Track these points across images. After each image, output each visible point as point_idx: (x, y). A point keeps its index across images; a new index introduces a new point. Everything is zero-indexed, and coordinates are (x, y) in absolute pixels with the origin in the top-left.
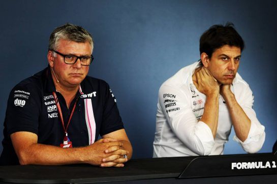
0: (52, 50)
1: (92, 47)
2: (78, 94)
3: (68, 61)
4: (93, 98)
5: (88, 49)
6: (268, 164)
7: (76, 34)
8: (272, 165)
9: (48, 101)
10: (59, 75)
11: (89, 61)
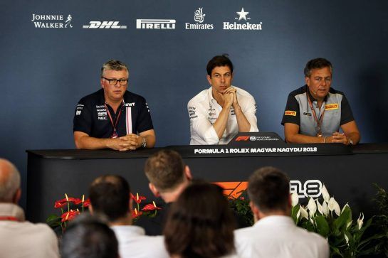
0: (102, 77)
1: (127, 73)
2: (122, 104)
3: (112, 83)
4: (132, 107)
5: (125, 74)
6: (222, 151)
7: (115, 65)
8: (225, 151)
9: (99, 109)
10: (108, 92)
11: (126, 82)
